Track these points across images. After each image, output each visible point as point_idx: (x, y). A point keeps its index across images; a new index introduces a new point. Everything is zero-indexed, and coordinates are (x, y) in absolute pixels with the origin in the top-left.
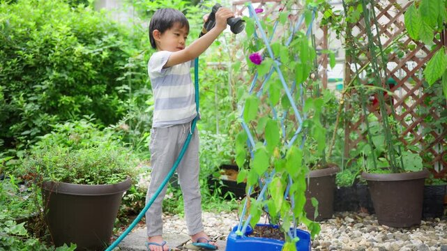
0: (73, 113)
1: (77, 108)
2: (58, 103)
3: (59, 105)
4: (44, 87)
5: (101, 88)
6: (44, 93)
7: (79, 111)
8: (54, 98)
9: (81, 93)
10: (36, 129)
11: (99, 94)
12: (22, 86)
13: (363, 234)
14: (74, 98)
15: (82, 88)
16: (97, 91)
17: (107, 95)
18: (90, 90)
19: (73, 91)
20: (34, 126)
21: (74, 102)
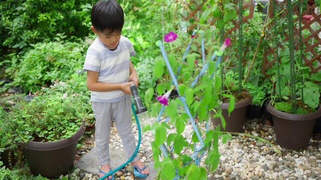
0: (50, 26)
1: (53, 22)
2: (38, 19)
3: (38, 22)
4: (24, 9)
5: (70, 4)
6: (25, 13)
7: (55, 24)
8: (34, 16)
9: (55, 9)
10: (23, 42)
11: (69, 9)
12: (8, 6)
13: (261, 156)
14: (50, 14)
15: (55, 5)
16: (67, 7)
17: (75, 11)
18: (61, 7)
19: (48, 8)
20: (21, 40)
21: (49, 17)
